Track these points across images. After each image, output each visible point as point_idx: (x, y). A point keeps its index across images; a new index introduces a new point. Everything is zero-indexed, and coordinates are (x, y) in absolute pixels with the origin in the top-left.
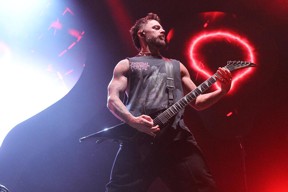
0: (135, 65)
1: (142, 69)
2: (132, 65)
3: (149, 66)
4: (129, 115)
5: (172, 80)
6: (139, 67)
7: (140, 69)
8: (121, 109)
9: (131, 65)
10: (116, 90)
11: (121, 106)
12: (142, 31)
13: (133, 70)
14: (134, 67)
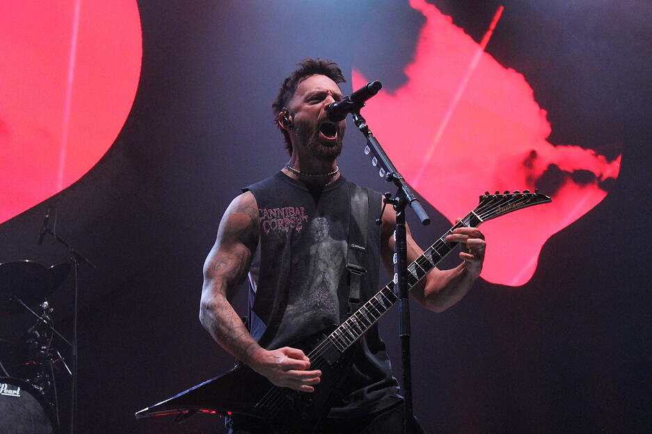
0: (273, 218)
1: (290, 228)
2: (266, 219)
3: (306, 217)
4: (250, 344)
5: (363, 251)
6: (282, 222)
7: (287, 229)
8: (230, 329)
9: (264, 218)
10: (221, 278)
11: (231, 322)
13: (268, 232)
14: (270, 224)
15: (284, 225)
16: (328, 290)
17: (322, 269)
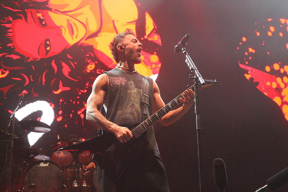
0: (114, 80)
1: (120, 83)
3: (126, 81)
5: (148, 97)
6: (117, 81)
9: (110, 80)
12: (121, 45)
13: (112, 84)
14: (113, 82)
15: (118, 82)
16: (134, 107)
17: (133, 100)
